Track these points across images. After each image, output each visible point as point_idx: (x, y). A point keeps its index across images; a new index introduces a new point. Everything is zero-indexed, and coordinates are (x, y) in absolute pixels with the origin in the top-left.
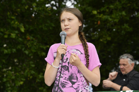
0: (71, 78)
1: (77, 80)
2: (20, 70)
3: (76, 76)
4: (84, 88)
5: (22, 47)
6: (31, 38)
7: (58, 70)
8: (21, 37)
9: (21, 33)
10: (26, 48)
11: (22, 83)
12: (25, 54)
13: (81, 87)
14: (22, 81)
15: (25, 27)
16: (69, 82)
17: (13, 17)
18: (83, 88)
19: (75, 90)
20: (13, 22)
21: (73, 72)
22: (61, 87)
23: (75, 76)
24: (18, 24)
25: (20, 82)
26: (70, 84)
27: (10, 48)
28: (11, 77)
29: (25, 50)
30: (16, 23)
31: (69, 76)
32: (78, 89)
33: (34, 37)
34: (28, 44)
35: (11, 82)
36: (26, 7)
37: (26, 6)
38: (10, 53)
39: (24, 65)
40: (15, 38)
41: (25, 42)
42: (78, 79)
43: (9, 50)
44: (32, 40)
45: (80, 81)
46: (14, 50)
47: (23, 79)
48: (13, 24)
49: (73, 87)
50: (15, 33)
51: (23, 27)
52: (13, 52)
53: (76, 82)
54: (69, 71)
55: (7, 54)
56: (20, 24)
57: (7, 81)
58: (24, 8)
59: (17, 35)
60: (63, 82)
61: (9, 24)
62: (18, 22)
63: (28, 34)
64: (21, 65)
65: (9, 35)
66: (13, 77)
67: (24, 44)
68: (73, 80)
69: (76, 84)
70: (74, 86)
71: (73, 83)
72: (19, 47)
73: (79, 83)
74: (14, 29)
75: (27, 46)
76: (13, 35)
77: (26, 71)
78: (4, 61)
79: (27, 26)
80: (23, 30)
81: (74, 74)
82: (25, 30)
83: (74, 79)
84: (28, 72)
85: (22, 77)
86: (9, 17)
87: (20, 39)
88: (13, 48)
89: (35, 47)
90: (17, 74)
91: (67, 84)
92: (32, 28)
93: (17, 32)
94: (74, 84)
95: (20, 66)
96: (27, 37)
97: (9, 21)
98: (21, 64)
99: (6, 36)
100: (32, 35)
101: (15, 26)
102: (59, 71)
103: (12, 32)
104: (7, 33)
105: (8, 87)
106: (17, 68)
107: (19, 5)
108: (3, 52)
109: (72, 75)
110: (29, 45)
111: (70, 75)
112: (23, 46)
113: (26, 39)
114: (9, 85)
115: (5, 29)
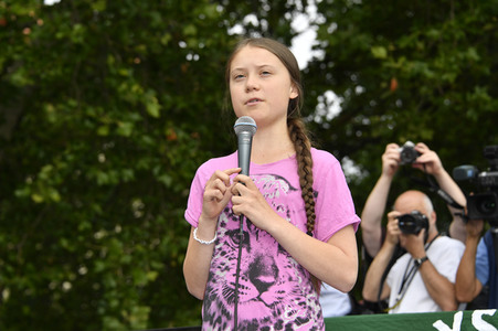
0: (255, 271)
1: (276, 276)
2: (147, 235)
3: (271, 262)
4: (300, 304)
5: (152, 165)
6: (181, 134)
7: (218, 247)
8: (149, 133)
9: (150, 119)
10: (166, 167)
11: (152, 276)
12: (163, 185)
13: (290, 298)
14: (152, 269)
15: (161, 102)
16: (248, 284)
17: (125, 72)
18: (297, 302)
19: (268, 309)
20: (124, 86)
21: (263, 251)
22: (225, 302)
23: (268, 262)
24: (141, 91)
25: (146, 272)
26: (253, 291)
27: (115, 167)
28: (120, 256)
29: (161, 173)
30: (135, 88)
31: (250, 266)
32: (279, 305)
33: (188, 131)
34: (170, 155)
35: (119, 272)
36: (166, 39)
37: (163, 34)
38: (115, 181)
39: (160, 219)
40: (132, 135)
41: (163, 148)
42: (281, 274)
43: (113, 173)
44: (185, 141)
45: (286, 279)
46: (129, 174)
47: (155, 265)
48: (125, 92)
49: (261, 300)
50: (129, 120)
51: (155, 100)
52: (126, 179)
53: (273, 283)
54: (249, 249)
55: (106, 187)
56: (146, 91)
57: (107, 270)
58: (159, 43)
59: (137, 125)
60: (229, 285)
61: (113, 92)
62: (142, 85)
63: (170, 123)
64: (150, 221)
65: (114, 127)
66: (127, 259)
67: (157, 155)
68: (263, 278)
69: (272, 289)
70: (264, 295)
71: (263, 287)
72: (143, 163)
73: (281, 288)
74: (127, 107)
75: (169, 161)
76: (125, 129)
77: (167, 240)
78: (97, 208)
79: (167, 97)
80: (154, 110)
81: (266, 258)
82: (161, 111)
83: (266, 274)
84: (172, 242)
85: (154, 259)
86: (113, 71)
87: (147, 139)
88: (126, 167)
89: (192, 162)
90: (140, 248)
91: (244, 291)
92: (182, 105)
93: (136, 116)
94: (266, 290)
95: (147, 224)
96: (170, 132)
97: (113, 82)
98: (150, 216)
99: (103, 132)
100: (184, 125)
101: (131, 98)
102: (220, 249)
103: (121, 119)
104: (107, 120)
105: (111, 289)
106: (138, 230)
107: (144, 34)
108: (95, 179)
109: (258, 259)
110: (175, 156)
111: (252, 260)
112: (157, 160)
113: (165, 137)
114: (113, 283)
115: (101, 110)
